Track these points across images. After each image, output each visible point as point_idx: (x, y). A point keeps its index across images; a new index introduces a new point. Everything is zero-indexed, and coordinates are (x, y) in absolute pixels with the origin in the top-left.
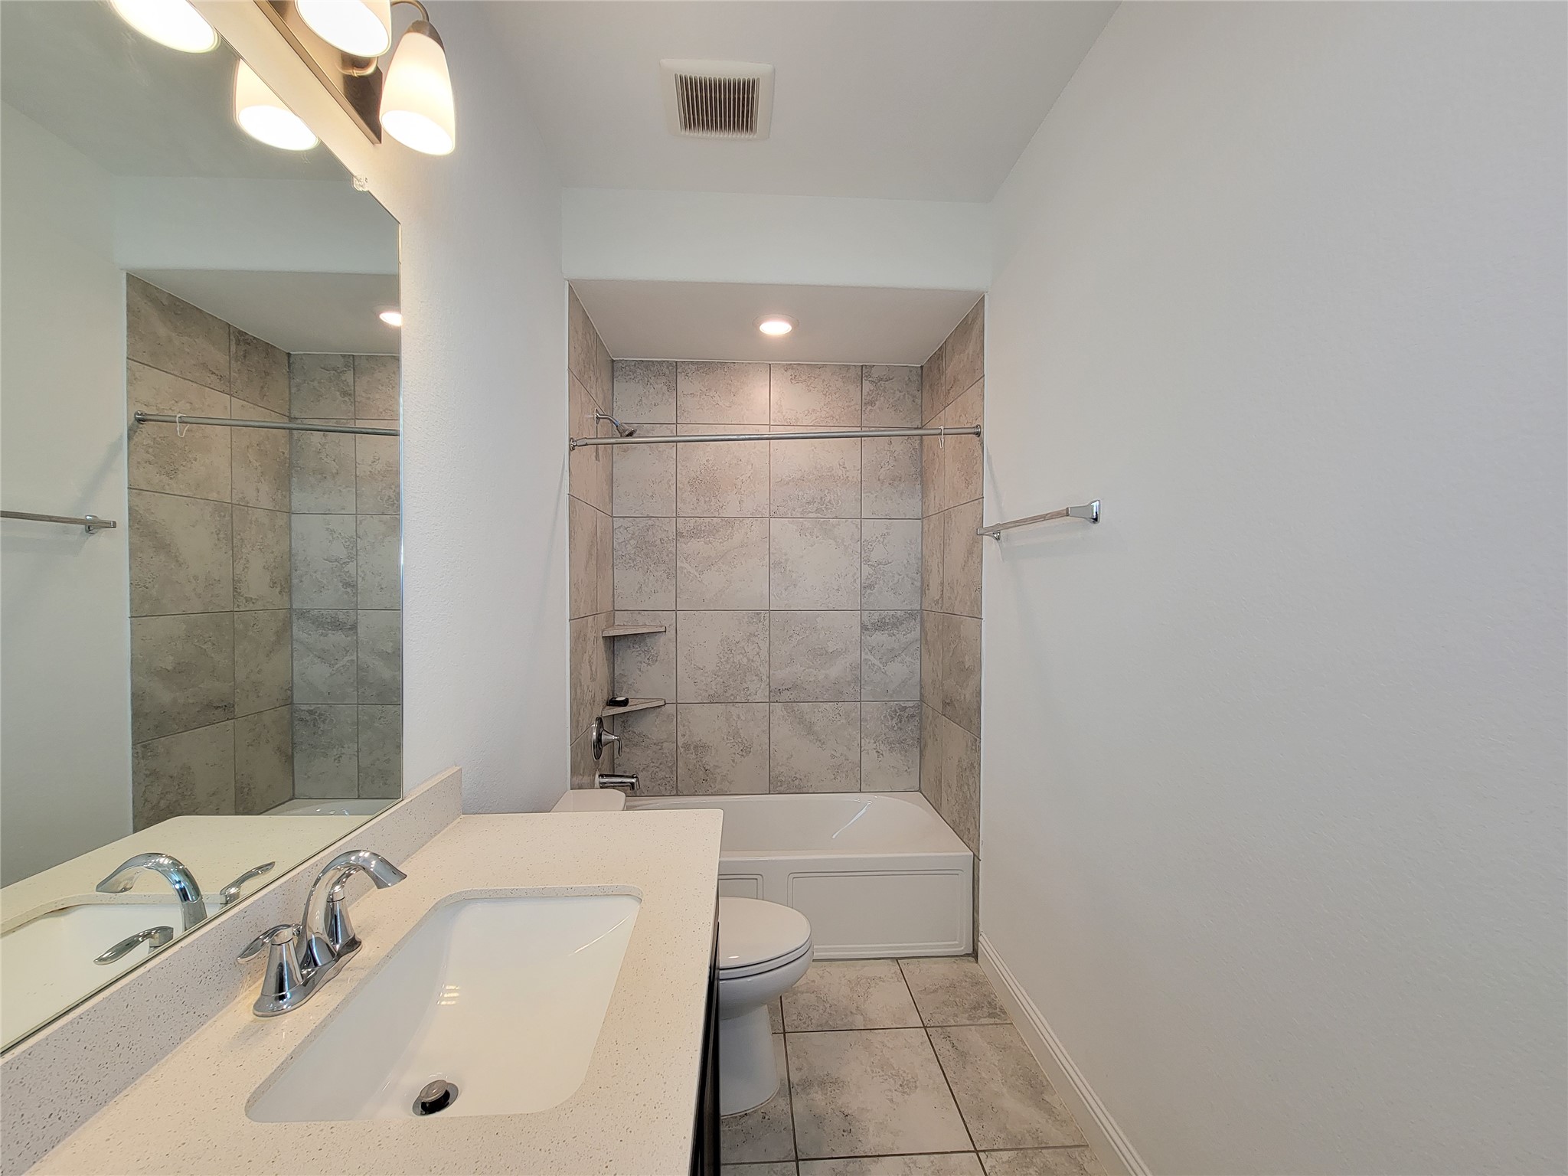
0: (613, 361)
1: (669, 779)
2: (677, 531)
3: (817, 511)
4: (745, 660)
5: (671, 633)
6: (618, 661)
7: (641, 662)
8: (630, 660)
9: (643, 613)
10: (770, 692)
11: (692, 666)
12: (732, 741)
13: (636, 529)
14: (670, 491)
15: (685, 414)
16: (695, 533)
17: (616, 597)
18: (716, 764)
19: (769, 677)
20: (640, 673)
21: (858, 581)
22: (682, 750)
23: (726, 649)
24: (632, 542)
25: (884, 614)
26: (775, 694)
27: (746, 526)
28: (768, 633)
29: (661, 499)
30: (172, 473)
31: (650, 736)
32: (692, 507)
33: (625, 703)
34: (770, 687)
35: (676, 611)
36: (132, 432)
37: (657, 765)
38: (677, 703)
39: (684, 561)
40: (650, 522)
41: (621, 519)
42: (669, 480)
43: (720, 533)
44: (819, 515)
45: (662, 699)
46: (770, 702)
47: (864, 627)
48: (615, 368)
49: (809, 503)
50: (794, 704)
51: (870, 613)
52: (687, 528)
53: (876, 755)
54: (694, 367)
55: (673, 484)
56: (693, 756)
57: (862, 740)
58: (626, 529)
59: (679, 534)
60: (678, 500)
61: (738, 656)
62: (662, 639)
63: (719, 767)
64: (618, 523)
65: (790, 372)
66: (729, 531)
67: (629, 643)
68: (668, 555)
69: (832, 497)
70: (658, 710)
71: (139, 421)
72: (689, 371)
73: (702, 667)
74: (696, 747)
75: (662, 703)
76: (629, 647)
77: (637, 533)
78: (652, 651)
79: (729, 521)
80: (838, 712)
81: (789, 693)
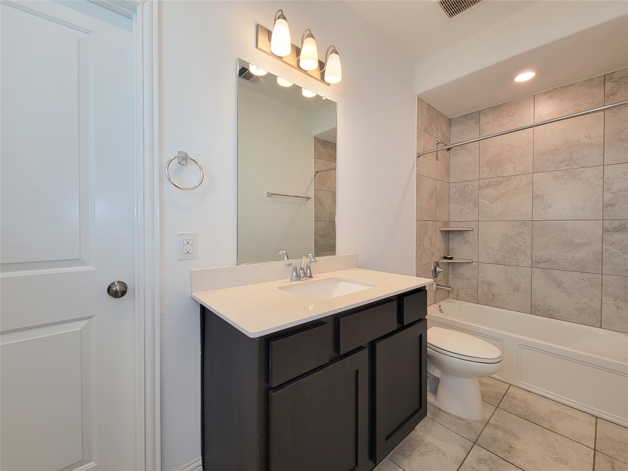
0: (450, 119)
1: (474, 296)
2: (479, 186)
3: (567, 165)
4: (516, 245)
5: (475, 231)
6: (451, 242)
7: (461, 243)
8: (455, 242)
9: (462, 222)
10: (532, 262)
11: (486, 246)
12: (508, 284)
13: (460, 187)
14: (476, 168)
15: (484, 132)
16: (488, 186)
17: (450, 216)
18: (499, 293)
19: (532, 254)
20: (461, 248)
21: (601, 203)
22: (481, 284)
23: (505, 239)
24: (458, 192)
25: (623, 222)
26: (535, 264)
27: (518, 179)
28: (531, 232)
29: (472, 172)
30: (323, 185)
31: (465, 275)
32: (487, 174)
33: (451, 258)
34: (532, 260)
35: (478, 221)
36: (315, 175)
37: (468, 288)
38: (478, 262)
39: (483, 199)
40: (466, 183)
41: (453, 184)
42: (476, 163)
43: (503, 184)
44: (569, 168)
45: (471, 260)
46: (532, 267)
47: (605, 230)
48: (450, 122)
49: (561, 162)
50: (549, 270)
51: (611, 221)
52: (484, 184)
53: (616, 308)
54: (489, 110)
55: (477, 165)
56: (486, 287)
57: (603, 298)
58: (455, 187)
59: (480, 187)
60: (480, 172)
61: (512, 243)
62: (471, 233)
63: (500, 295)
64: (451, 185)
65: (547, 95)
66: (507, 183)
67: (456, 235)
68: (474, 197)
69: (579, 156)
70: (469, 264)
71: (317, 172)
72: (486, 112)
73: (491, 247)
74: (488, 283)
75: (471, 261)
76: (456, 236)
77: (460, 188)
78: (466, 239)
79: (508, 178)
80: (582, 278)
81: (545, 264)
